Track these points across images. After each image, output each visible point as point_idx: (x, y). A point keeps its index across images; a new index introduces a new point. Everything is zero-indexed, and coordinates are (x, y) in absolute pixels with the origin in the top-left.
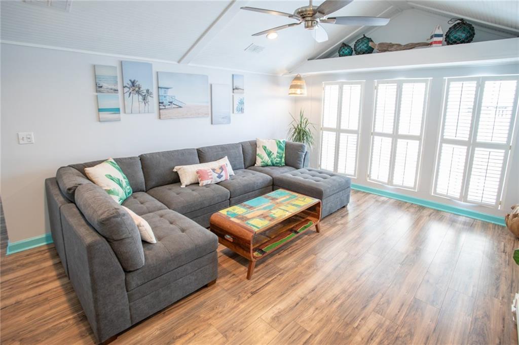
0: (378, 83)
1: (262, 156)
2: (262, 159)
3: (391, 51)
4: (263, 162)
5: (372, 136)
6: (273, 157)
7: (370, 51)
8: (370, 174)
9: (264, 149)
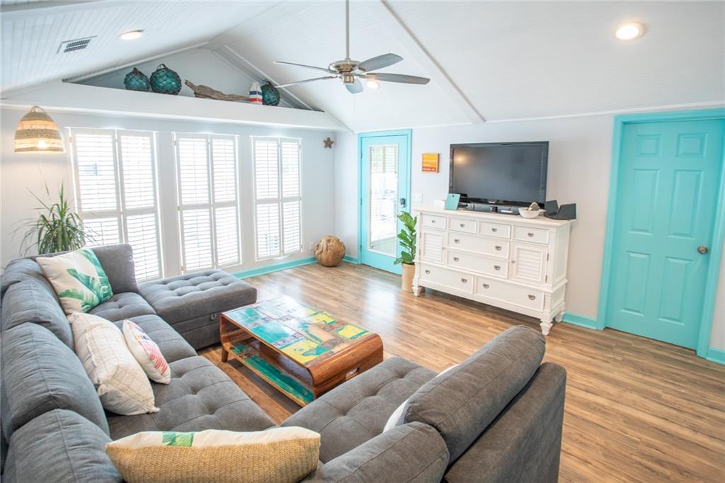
0: (178, 136)
1: (79, 293)
2: (80, 297)
3: (214, 99)
4: (86, 304)
5: (179, 212)
6: (96, 285)
7: (175, 91)
8: (185, 264)
9: (75, 276)
